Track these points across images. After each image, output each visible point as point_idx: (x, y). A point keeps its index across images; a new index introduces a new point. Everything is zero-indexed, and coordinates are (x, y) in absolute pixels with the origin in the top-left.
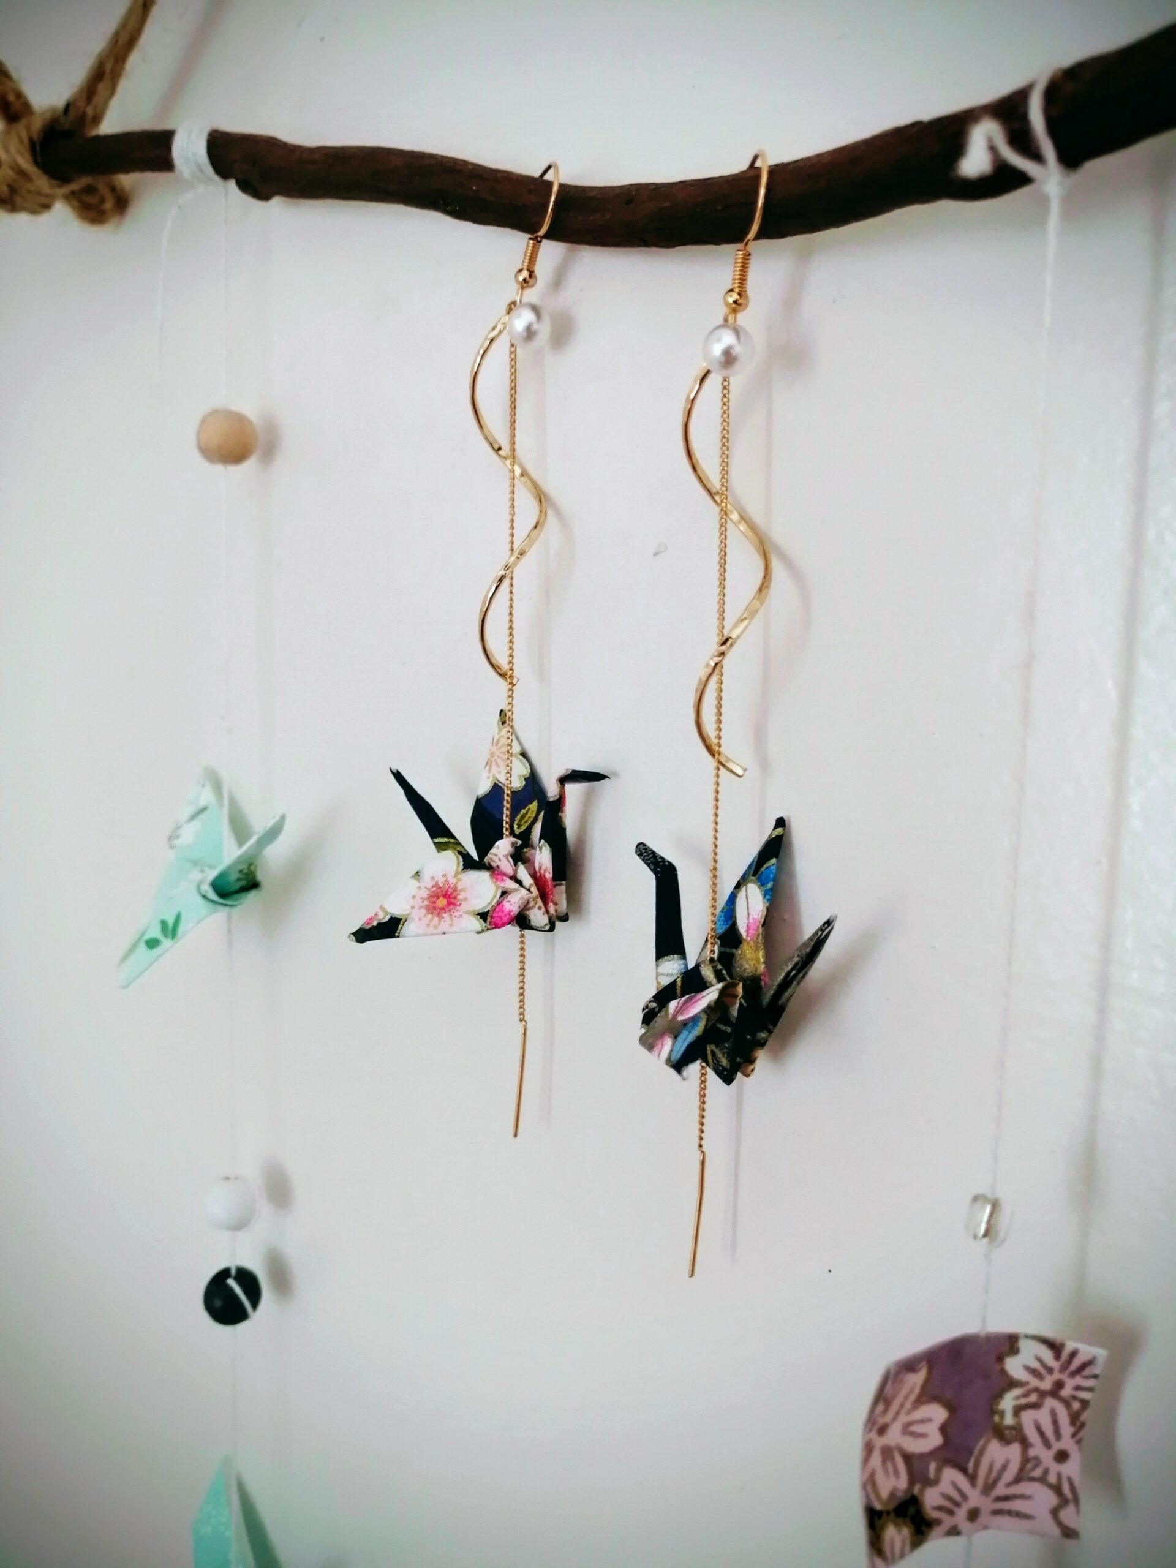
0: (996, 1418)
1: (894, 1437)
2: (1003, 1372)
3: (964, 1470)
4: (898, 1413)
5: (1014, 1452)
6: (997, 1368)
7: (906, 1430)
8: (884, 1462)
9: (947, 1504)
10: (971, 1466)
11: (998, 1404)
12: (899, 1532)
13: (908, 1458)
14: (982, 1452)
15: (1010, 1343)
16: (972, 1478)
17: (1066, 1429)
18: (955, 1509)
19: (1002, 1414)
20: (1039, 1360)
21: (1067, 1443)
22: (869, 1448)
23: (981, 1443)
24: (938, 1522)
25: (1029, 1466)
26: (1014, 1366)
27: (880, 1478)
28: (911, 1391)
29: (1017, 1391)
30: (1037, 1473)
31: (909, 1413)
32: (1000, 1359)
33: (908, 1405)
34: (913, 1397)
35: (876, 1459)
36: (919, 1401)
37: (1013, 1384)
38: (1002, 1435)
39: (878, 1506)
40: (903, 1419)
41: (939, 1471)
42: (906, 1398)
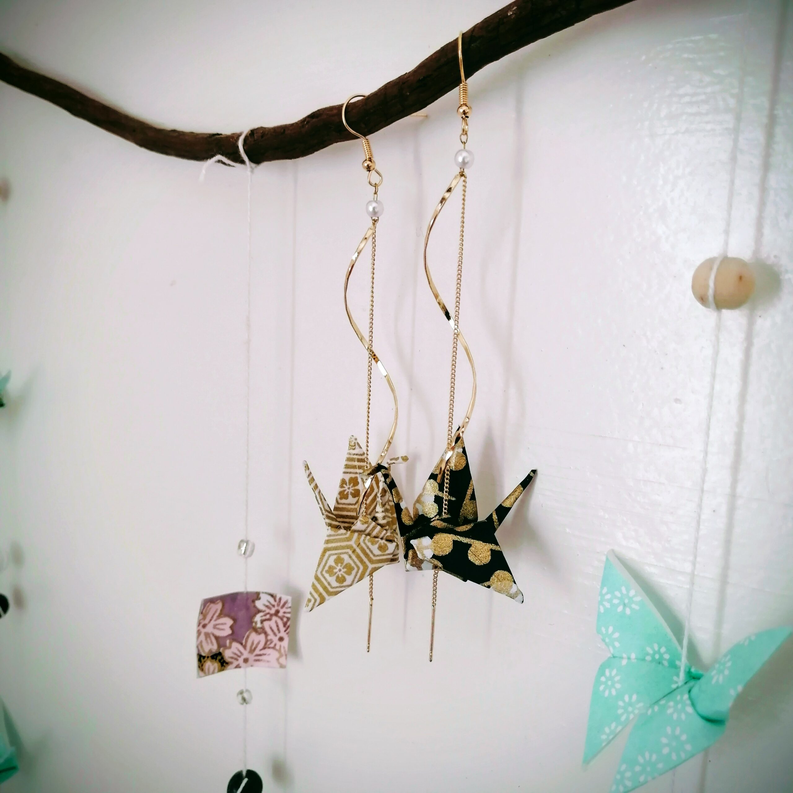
0: (254, 624)
1: (209, 629)
2: (255, 607)
3: (242, 644)
4: (211, 620)
5: (262, 637)
6: (253, 605)
7: (215, 627)
8: (206, 639)
9: (235, 656)
10: (244, 642)
11: (254, 619)
12: (213, 665)
13: (217, 638)
14: (248, 637)
15: (257, 596)
16: (245, 647)
17: (282, 629)
18: (239, 658)
19: (256, 623)
20: (269, 602)
21: (283, 634)
22: (199, 633)
23: (247, 633)
24: (231, 663)
25: (268, 643)
26: (259, 604)
27: (204, 644)
28: (216, 612)
29: (261, 614)
30: (272, 645)
31: (216, 620)
32: (253, 601)
33: (215, 617)
34: (217, 614)
35: (202, 637)
36: (219, 616)
37: (259, 611)
38: (255, 630)
39: (203, 654)
40: (213, 623)
41: (231, 643)
42: (214, 614)
